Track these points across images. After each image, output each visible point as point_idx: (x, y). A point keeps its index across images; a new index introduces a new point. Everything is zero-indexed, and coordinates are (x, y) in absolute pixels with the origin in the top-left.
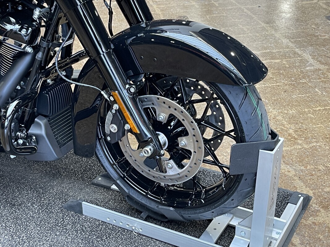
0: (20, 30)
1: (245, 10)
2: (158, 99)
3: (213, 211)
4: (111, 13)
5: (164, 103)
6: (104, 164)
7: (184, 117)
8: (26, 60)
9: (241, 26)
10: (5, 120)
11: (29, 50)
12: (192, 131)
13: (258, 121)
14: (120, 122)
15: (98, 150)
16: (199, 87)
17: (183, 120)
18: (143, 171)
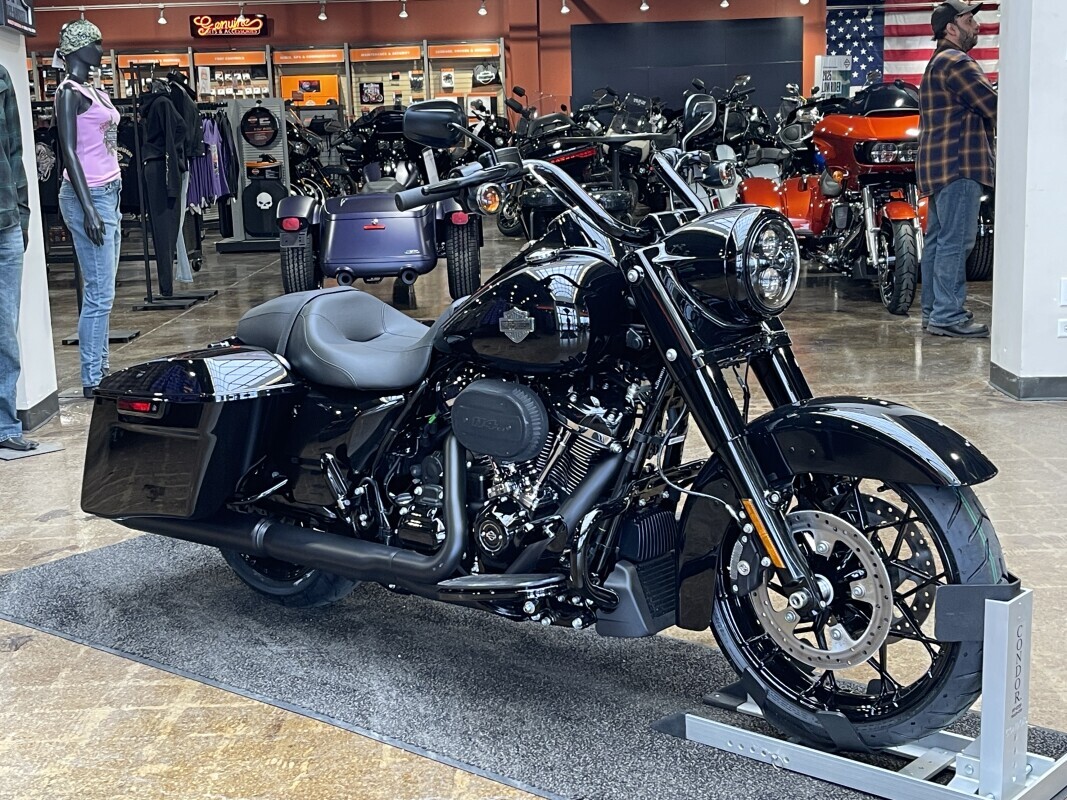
0: (606, 416)
1: (1046, 465)
2: (817, 516)
3: (912, 720)
4: (747, 396)
5: (827, 522)
6: (726, 645)
7: (858, 543)
8: (611, 465)
9: (1031, 491)
10: (578, 539)
11: (616, 447)
12: (873, 568)
13: (980, 549)
14: (755, 557)
15: (717, 619)
16: (890, 510)
17: (858, 550)
18: (791, 650)
